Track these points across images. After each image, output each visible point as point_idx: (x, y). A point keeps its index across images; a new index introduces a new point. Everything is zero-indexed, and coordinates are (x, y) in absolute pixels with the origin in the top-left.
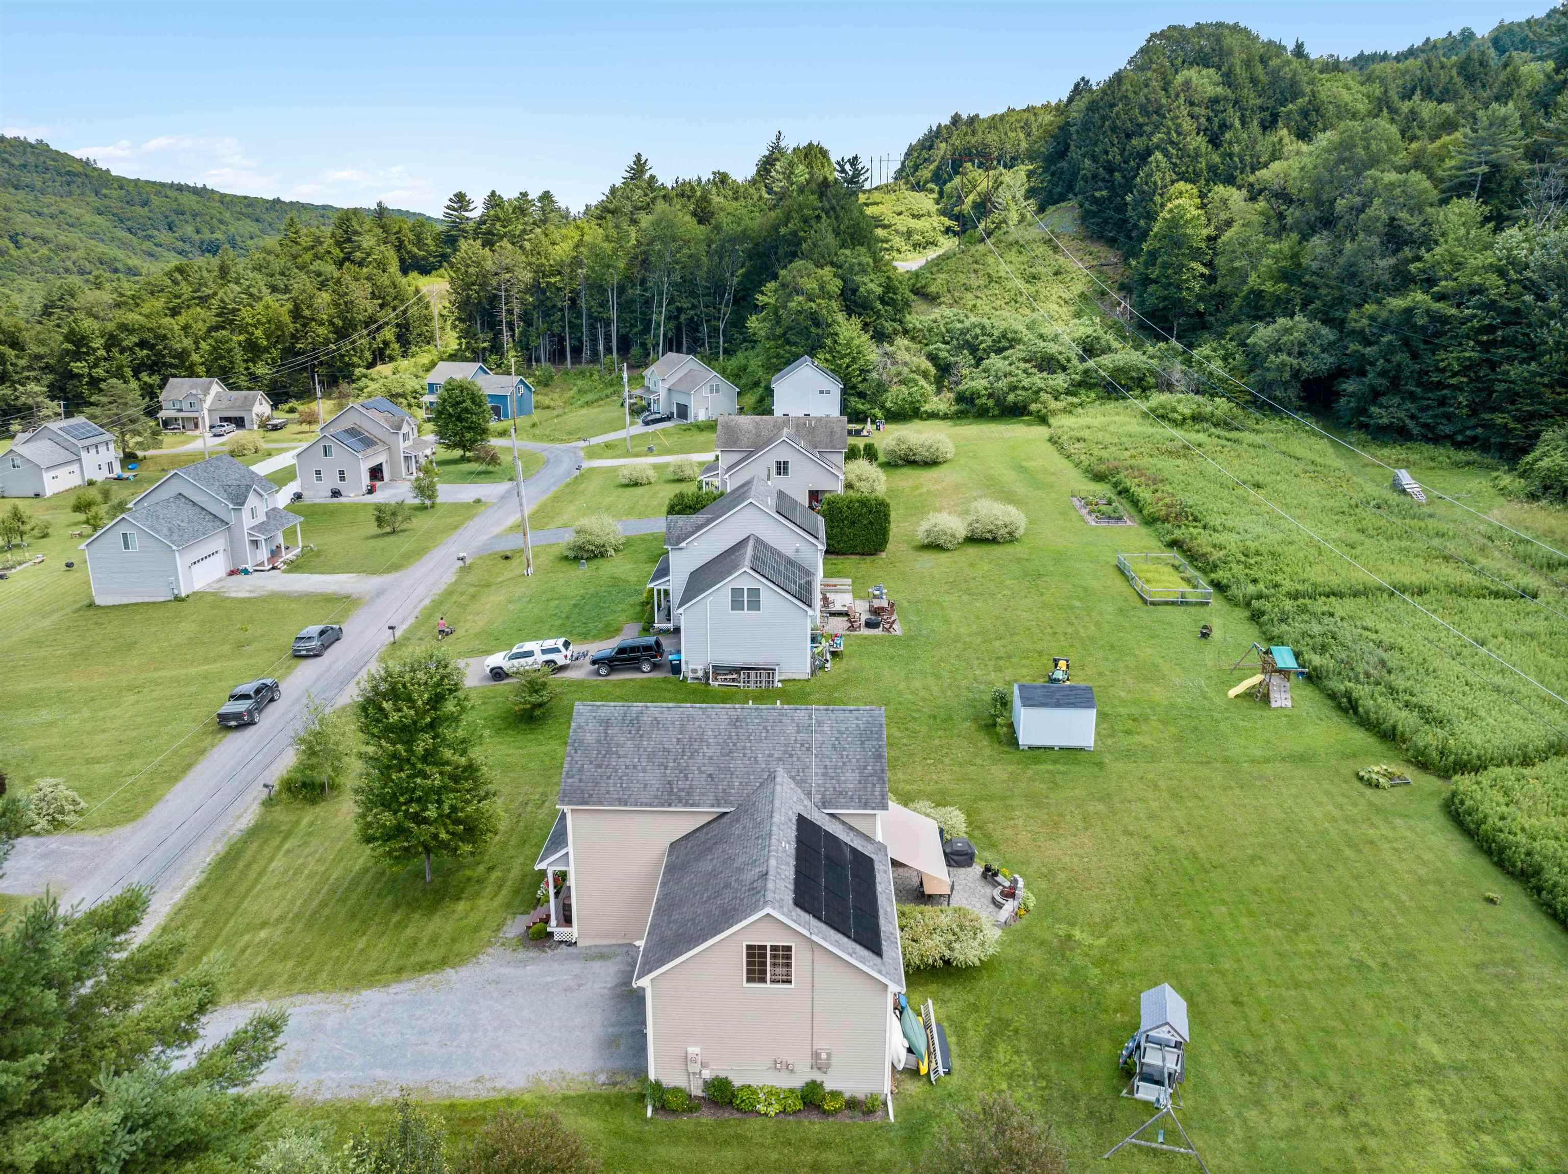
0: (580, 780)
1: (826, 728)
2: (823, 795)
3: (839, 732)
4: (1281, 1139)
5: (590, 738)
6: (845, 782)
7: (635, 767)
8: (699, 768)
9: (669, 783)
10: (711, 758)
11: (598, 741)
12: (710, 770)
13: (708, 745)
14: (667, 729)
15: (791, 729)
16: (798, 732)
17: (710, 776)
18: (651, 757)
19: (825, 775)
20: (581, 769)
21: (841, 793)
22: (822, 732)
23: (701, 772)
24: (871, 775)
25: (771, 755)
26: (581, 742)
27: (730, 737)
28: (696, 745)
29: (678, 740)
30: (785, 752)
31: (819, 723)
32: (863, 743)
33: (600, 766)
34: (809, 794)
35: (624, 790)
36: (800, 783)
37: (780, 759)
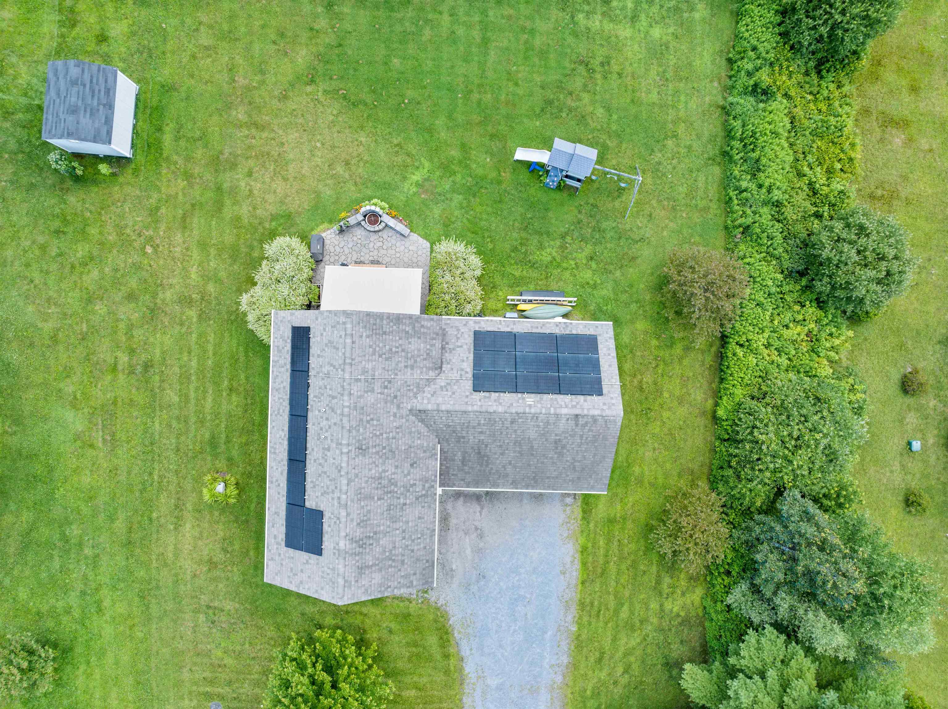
0: (415, 574)
1: (369, 366)
2: (429, 369)
3: (374, 353)
4: (611, 116)
5: (377, 578)
6: (419, 350)
7: (404, 531)
8: (405, 476)
9: (417, 499)
10: (397, 467)
11: (380, 570)
12: (407, 465)
13: (385, 471)
14: (369, 512)
15: (371, 398)
16: (373, 391)
17: (412, 465)
18: (394, 519)
19: (412, 368)
20: (405, 577)
21: (428, 354)
22: (374, 369)
23: (409, 474)
24: (414, 328)
25: (395, 415)
26: (380, 585)
27: (377, 453)
28: (385, 482)
29: (379, 499)
30: (392, 402)
31: (365, 371)
32: (385, 333)
33: (403, 562)
34: (429, 381)
35: (422, 535)
36: (420, 389)
37: (398, 407)
